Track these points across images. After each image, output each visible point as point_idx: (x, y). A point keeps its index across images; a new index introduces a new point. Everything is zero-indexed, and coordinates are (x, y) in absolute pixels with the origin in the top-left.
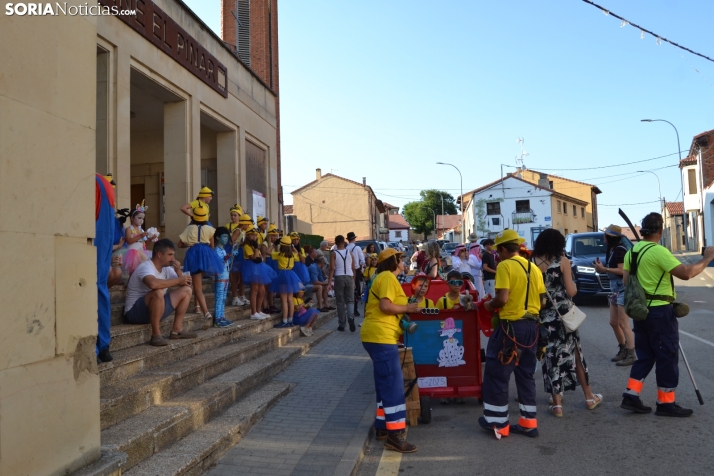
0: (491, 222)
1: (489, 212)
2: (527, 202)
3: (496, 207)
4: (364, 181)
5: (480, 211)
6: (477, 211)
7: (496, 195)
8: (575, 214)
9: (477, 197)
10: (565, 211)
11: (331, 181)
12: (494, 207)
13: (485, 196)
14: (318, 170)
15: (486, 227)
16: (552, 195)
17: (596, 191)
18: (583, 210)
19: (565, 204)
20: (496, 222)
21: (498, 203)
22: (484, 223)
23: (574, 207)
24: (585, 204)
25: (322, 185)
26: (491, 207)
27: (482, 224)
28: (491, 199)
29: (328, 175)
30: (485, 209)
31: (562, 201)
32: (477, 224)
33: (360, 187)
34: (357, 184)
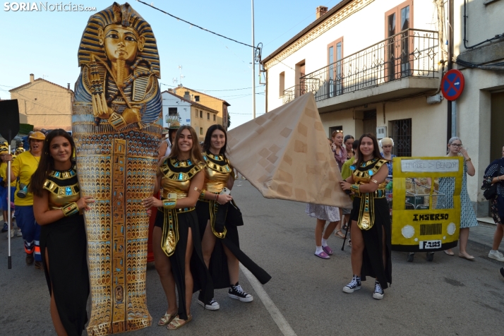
2: (176, 109)
4: (69, 86)
8: (208, 118)
10: (201, 116)
11: (42, 84)
14: (32, 75)
16: (191, 106)
17: (226, 104)
18: (214, 116)
19: (201, 112)
23: (208, 114)
24: (217, 112)
25: (34, 86)
29: (40, 79)
31: (199, 110)
33: (65, 91)
34: (64, 88)
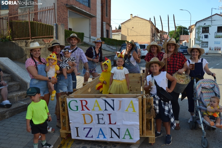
0: (204, 37)
1: (203, 32)
3: (207, 30)
4: (150, 20)
5: (198, 31)
6: (197, 31)
7: (208, 23)
9: (198, 25)
11: (136, 19)
12: (206, 30)
13: (202, 24)
14: (131, 15)
15: (201, 39)
20: (206, 37)
21: (209, 27)
22: (200, 37)
25: (132, 21)
26: (204, 30)
27: (199, 37)
28: (205, 25)
29: (135, 17)
30: (201, 30)
32: (197, 37)
33: (148, 22)
34: (147, 20)
